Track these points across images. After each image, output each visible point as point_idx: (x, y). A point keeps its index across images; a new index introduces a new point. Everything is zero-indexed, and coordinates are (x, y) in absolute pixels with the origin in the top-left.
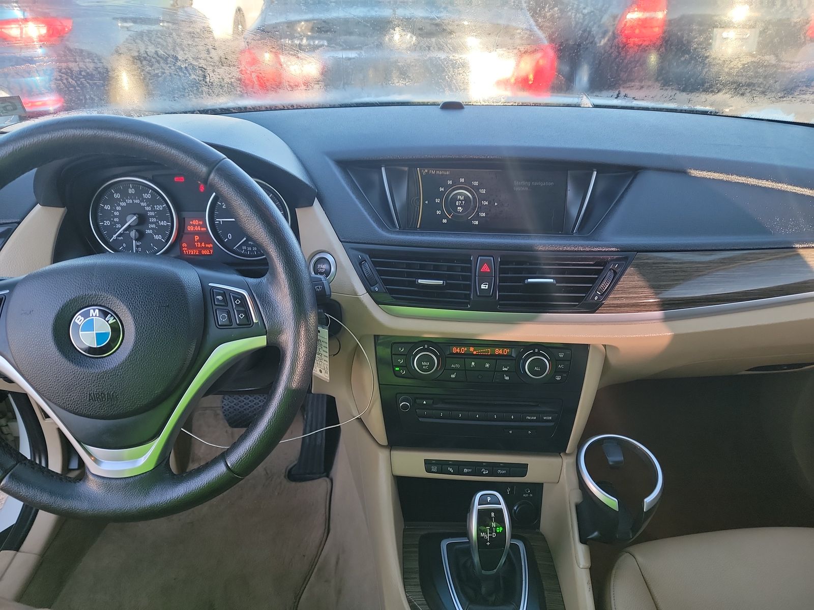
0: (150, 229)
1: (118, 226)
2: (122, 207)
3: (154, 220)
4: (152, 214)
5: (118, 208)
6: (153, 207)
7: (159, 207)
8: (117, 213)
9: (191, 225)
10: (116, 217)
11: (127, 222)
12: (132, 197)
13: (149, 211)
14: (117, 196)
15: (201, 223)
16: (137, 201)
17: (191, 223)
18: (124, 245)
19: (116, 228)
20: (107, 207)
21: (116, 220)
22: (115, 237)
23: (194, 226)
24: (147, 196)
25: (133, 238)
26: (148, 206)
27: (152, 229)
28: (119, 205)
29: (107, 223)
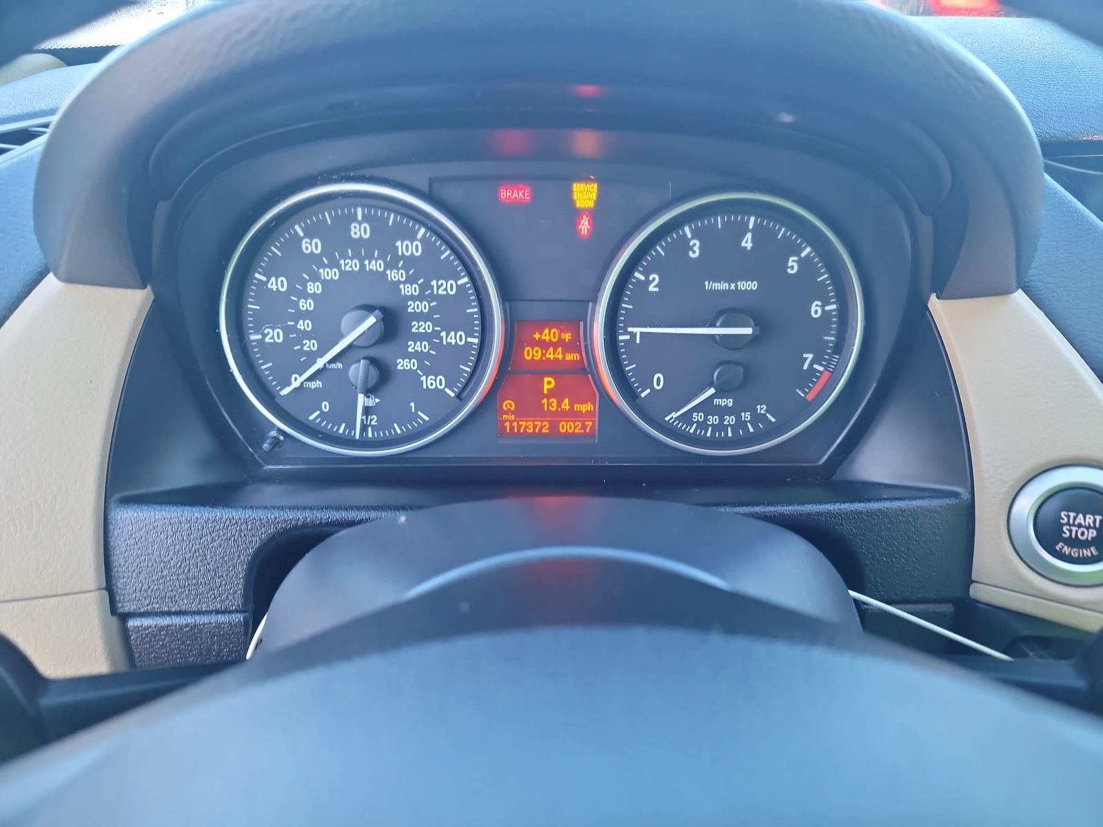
0: (410, 356)
1: (311, 345)
2: (325, 283)
3: (426, 327)
4: (423, 307)
5: (314, 288)
6: (426, 286)
7: (445, 287)
8: (306, 305)
9: (534, 343)
10: (306, 315)
11: (341, 336)
12: (362, 249)
13: (413, 298)
14: (311, 246)
15: (567, 337)
16: (376, 265)
17: (537, 336)
18: (326, 407)
19: (301, 352)
20: (278, 284)
21: (305, 325)
22: (297, 381)
23: (544, 345)
24: (409, 248)
25: (359, 384)
26: (410, 280)
27: (416, 355)
28: (315, 278)
29: (275, 335)
